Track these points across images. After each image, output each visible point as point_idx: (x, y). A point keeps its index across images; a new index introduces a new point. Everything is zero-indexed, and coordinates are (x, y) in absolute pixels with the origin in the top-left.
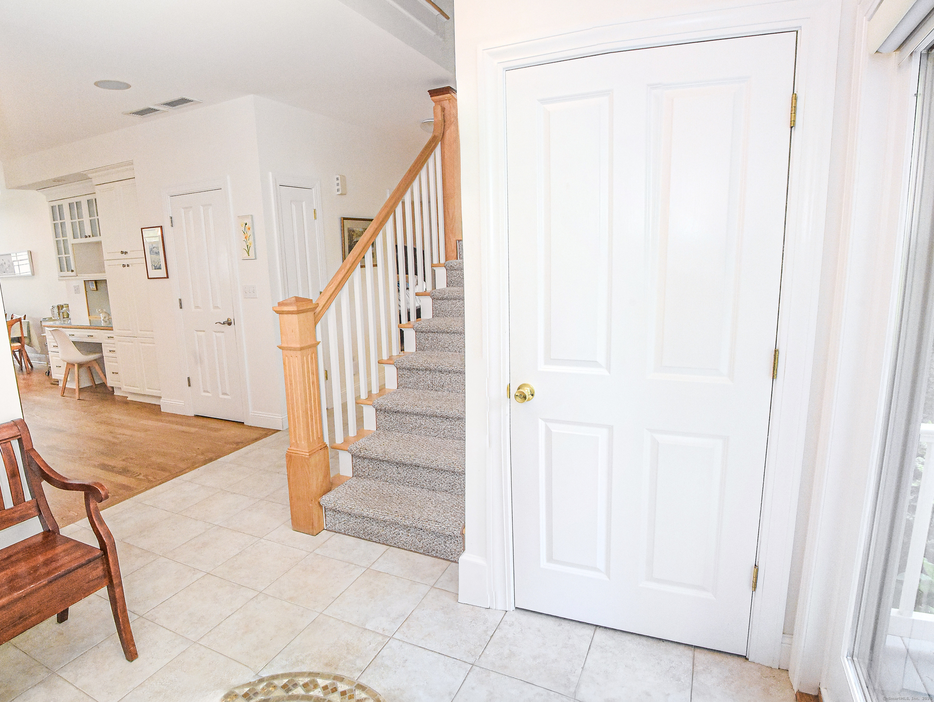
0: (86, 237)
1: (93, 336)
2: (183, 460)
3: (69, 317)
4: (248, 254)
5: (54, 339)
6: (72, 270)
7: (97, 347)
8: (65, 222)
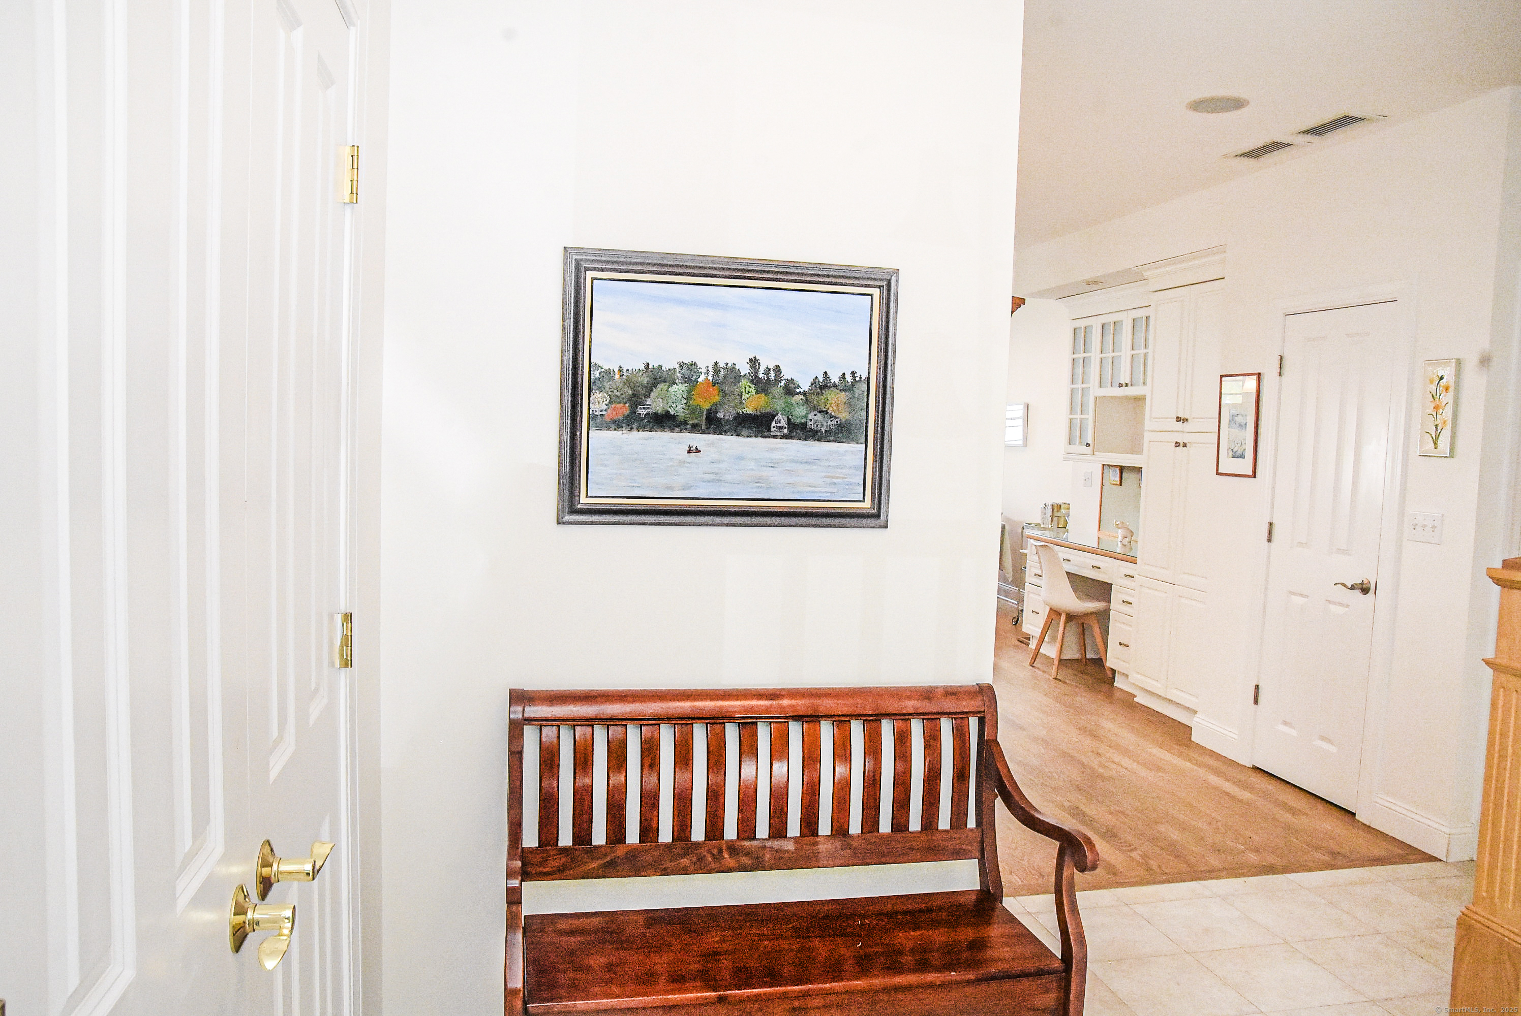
0: (1121, 385)
1: (1099, 568)
2: (1217, 850)
3: (1067, 528)
4: (1435, 444)
5: (1038, 562)
6: (1087, 444)
7: (1103, 590)
8: (1090, 357)
